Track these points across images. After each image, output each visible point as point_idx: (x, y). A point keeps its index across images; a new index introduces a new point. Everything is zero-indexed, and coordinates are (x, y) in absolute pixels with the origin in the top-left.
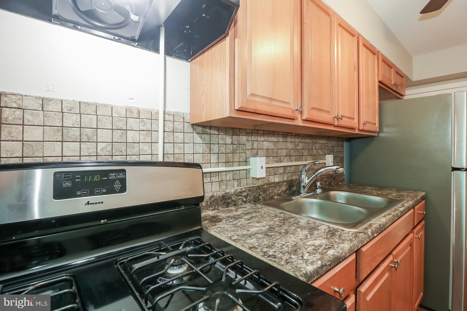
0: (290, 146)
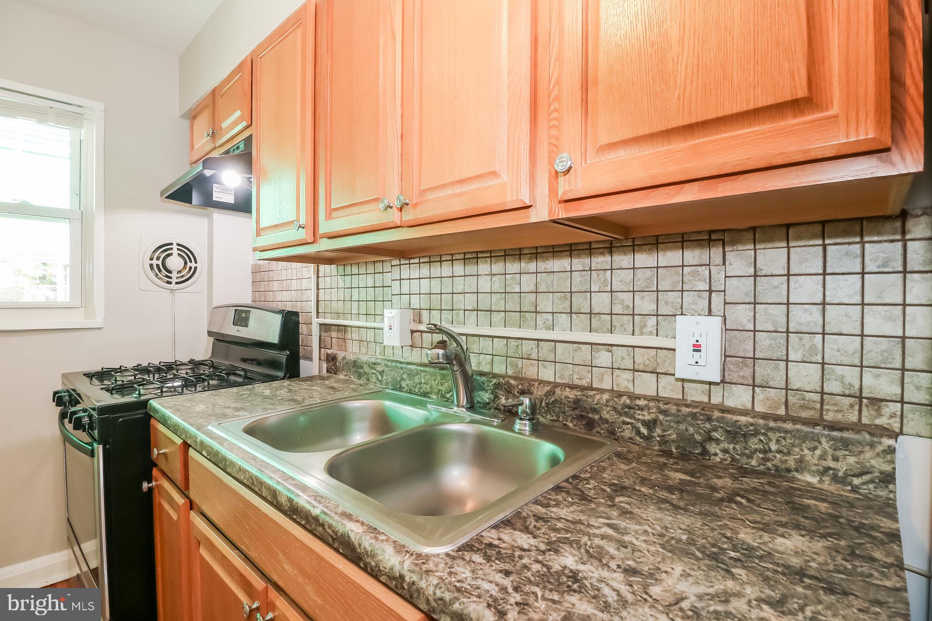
0: (485, 284)
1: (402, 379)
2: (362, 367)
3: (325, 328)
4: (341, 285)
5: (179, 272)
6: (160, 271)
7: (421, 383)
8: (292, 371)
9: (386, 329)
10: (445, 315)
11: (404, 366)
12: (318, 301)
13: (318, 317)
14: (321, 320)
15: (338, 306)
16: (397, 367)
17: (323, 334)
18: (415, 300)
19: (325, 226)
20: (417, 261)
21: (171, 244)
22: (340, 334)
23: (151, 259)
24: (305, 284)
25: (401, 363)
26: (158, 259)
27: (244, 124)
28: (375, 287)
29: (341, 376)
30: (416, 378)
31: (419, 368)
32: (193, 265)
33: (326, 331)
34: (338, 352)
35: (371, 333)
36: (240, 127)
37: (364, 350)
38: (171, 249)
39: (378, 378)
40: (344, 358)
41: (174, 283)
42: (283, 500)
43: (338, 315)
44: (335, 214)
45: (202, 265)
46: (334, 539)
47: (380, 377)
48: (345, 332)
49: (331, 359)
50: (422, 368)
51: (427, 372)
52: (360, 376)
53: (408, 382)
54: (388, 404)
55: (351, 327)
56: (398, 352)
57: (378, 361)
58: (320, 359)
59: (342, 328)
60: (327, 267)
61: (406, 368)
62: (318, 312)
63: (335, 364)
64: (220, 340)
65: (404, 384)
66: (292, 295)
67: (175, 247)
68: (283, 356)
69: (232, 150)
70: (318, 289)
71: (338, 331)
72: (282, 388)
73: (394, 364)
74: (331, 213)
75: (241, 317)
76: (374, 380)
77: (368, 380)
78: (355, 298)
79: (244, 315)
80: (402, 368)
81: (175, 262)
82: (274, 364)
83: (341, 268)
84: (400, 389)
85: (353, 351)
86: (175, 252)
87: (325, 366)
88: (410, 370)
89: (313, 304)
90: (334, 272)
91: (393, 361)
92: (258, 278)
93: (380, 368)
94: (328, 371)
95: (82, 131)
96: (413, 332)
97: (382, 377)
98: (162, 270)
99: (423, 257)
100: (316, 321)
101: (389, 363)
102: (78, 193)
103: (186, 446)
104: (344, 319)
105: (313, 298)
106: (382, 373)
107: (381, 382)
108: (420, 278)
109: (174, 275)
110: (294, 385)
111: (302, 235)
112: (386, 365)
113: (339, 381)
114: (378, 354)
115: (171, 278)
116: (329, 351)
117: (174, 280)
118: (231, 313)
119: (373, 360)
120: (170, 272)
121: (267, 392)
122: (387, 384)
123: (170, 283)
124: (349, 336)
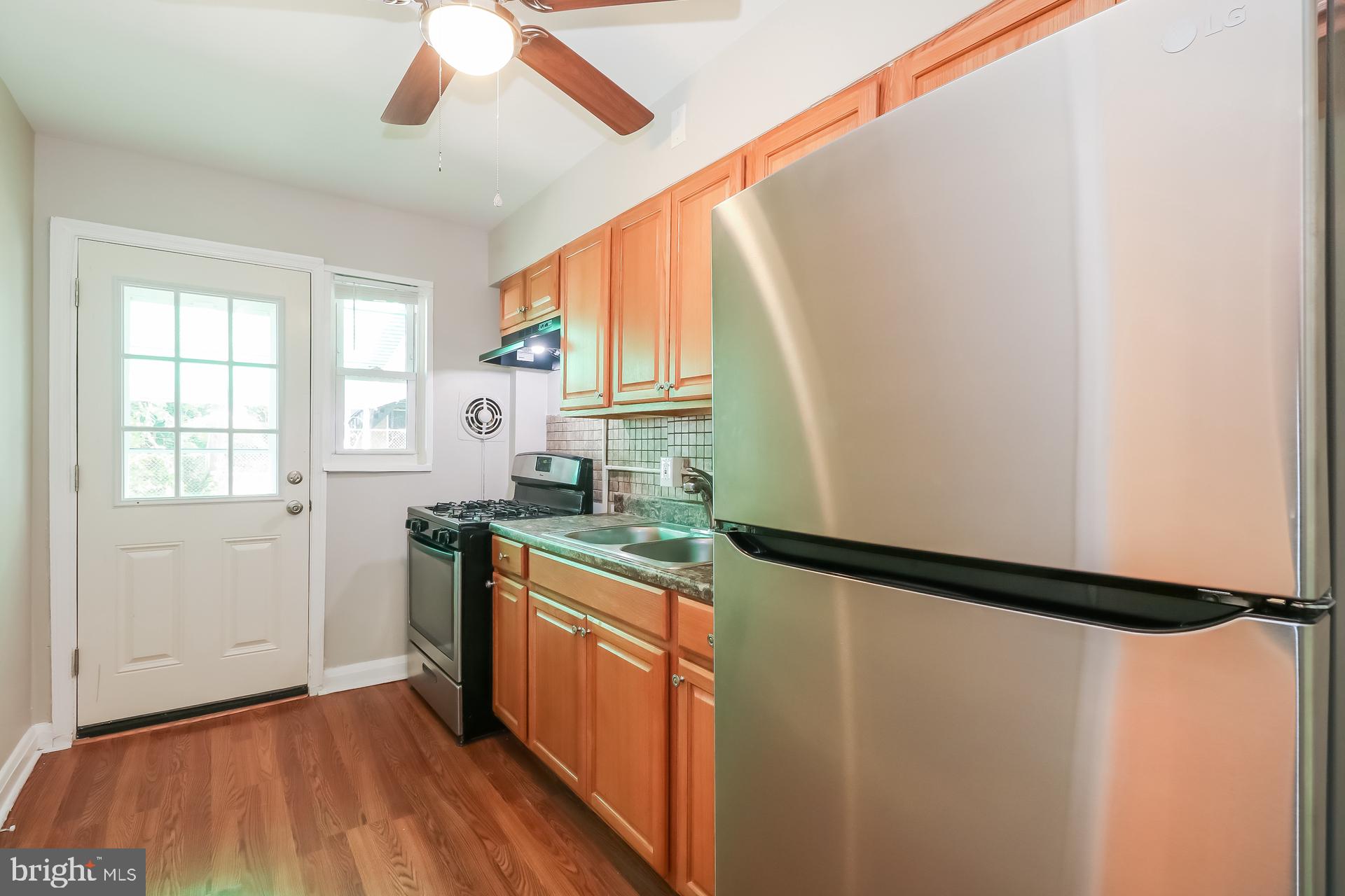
1: (675, 514)
2: (643, 506)
3: (613, 473)
4: (627, 436)
5: (487, 424)
6: (473, 422)
7: (688, 516)
8: (587, 509)
9: (662, 473)
10: (707, 462)
11: (676, 503)
12: (607, 450)
13: (607, 465)
14: (610, 467)
15: (626, 455)
16: (671, 505)
17: (611, 479)
18: (685, 449)
19: (617, 397)
20: (687, 419)
21: (483, 399)
22: (626, 479)
23: (467, 412)
24: (596, 435)
25: (674, 501)
26: (472, 412)
27: (554, 308)
28: (654, 439)
29: (627, 514)
30: (685, 512)
31: (687, 504)
32: (498, 417)
33: (614, 476)
34: (625, 494)
35: (651, 477)
36: (550, 309)
37: (645, 492)
38: (482, 403)
39: (656, 514)
40: (629, 498)
41: (484, 433)
42: (599, 561)
43: (624, 462)
44: (624, 389)
45: (505, 417)
46: (626, 571)
47: (657, 513)
48: (631, 476)
49: (619, 500)
50: (689, 504)
51: (692, 507)
52: (642, 513)
53: (679, 516)
54: (661, 529)
55: (635, 472)
56: (672, 491)
57: (657, 500)
58: (608, 501)
59: (628, 474)
60: (616, 421)
61: (677, 505)
62: (607, 460)
63: (621, 504)
64: (522, 484)
65: (676, 518)
66: (585, 445)
67: (485, 401)
68: (580, 496)
69: (541, 325)
70: (607, 440)
71: (624, 476)
72: (583, 518)
73: (669, 502)
74: (622, 387)
75: (543, 464)
76: (653, 515)
77: (648, 516)
78: (639, 448)
79: (545, 462)
80: (675, 505)
81: (485, 415)
82: (572, 502)
83: (627, 423)
84: (674, 521)
85: (636, 493)
86: (485, 406)
87: (613, 506)
88: (680, 506)
89: (603, 453)
90: (622, 426)
91: (667, 500)
92: (553, 428)
93: (658, 506)
94: (615, 511)
95: (416, 306)
96: (683, 476)
97: (659, 513)
98: (474, 422)
99: (691, 416)
100: (605, 468)
101: (665, 502)
102: (412, 357)
103: (526, 548)
104: (629, 466)
105: (603, 447)
106: (659, 509)
107: (658, 517)
108: (689, 433)
109: (484, 426)
110: (589, 518)
111: (601, 401)
112: (662, 503)
113: (625, 517)
114: (656, 494)
115: (481, 429)
116: (616, 493)
117: (484, 431)
118: (534, 459)
119: (652, 499)
120: (481, 424)
121: (571, 521)
122: (663, 518)
123: (480, 433)
124: (633, 480)
